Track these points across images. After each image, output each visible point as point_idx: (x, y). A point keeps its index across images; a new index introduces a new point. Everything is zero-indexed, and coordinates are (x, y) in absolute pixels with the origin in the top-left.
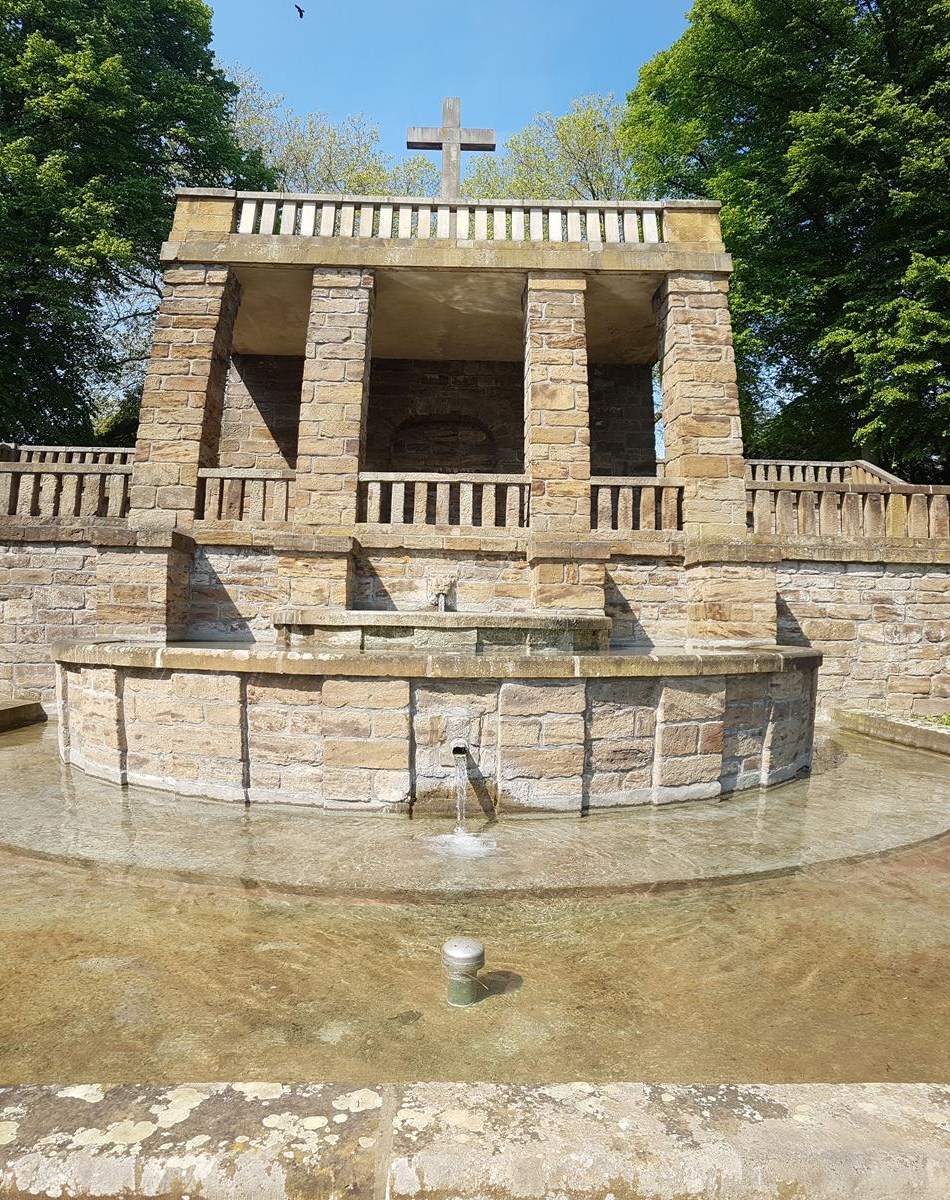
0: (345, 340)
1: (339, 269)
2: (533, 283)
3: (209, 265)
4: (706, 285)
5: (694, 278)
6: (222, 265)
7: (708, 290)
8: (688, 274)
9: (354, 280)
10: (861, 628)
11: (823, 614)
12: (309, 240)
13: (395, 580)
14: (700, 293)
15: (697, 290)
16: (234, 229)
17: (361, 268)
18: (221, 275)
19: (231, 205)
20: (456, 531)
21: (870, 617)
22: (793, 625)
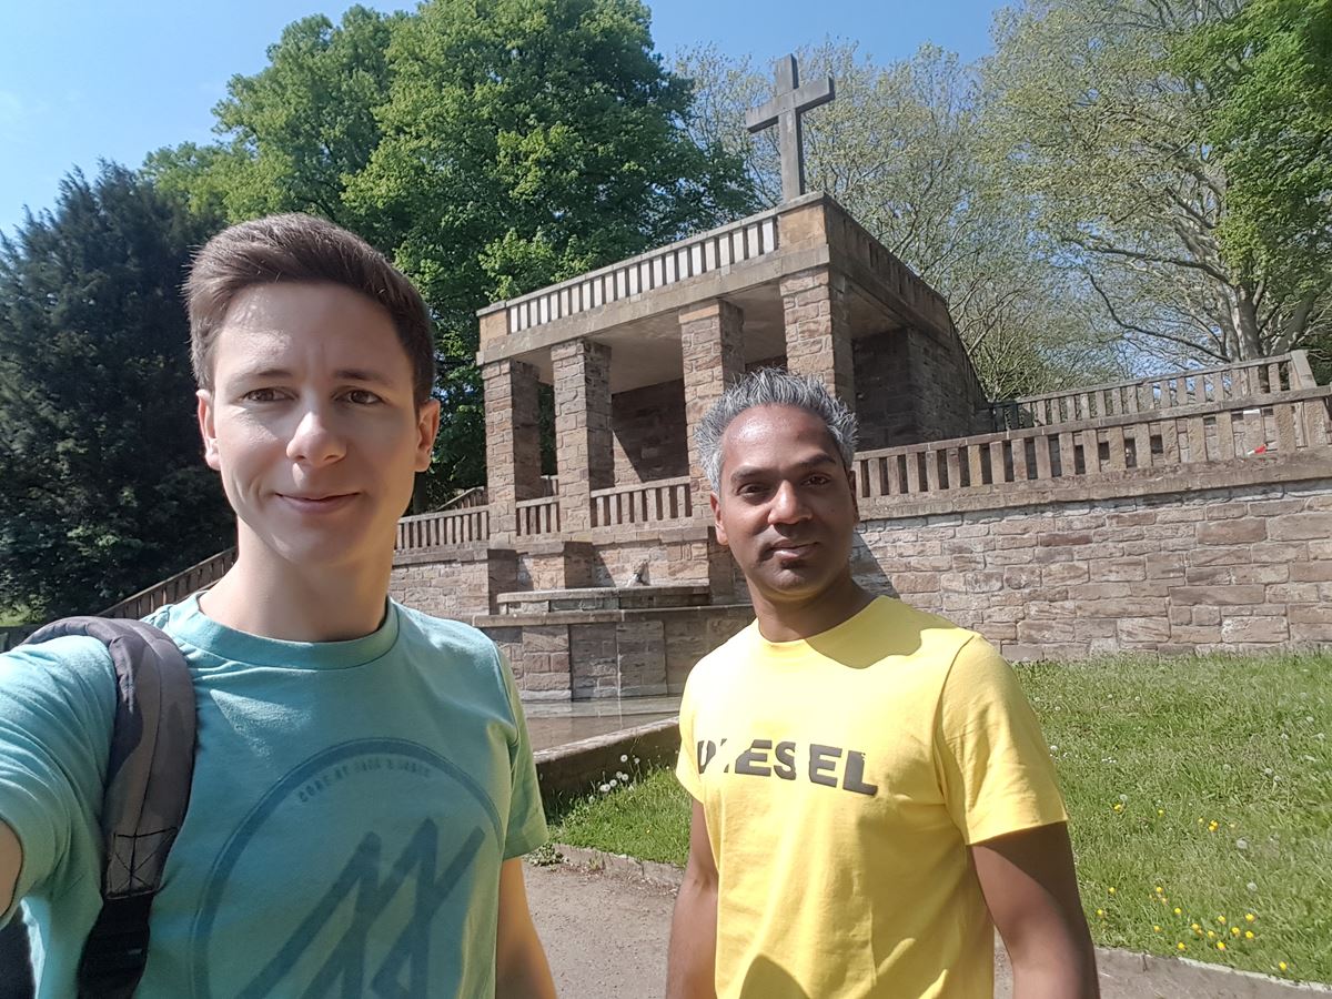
0: (575, 397)
1: (563, 344)
2: (682, 319)
3: (500, 362)
4: (809, 282)
5: (799, 278)
6: (506, 359)
7: (811, 286)
8: (793, 275)
9: (572, 350)
10: (944, 579)
11: (908, 568)
12: (546, 326)
13: (614, 566)
14: (806, 291)
15: (802, 288)
16: (509, 332)
17: (575, 339)
18: (506, 367)
19: (504, 313)
20: (647, 527)
21: (951, 568)
22: (883, 580)
